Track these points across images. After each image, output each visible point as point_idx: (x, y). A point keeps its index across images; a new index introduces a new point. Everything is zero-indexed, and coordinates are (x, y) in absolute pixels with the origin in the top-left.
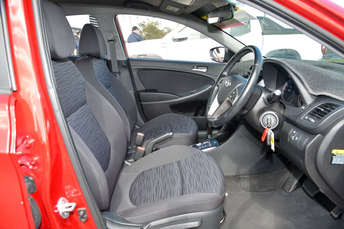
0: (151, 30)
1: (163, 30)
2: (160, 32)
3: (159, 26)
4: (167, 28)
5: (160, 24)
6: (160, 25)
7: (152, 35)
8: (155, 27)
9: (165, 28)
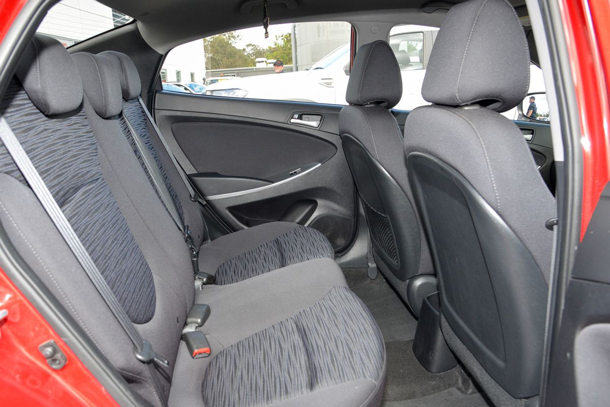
0: (219, 48)
1: (244, 50)
2: (239, 53)
3: (236, 41)
4: (253, 46)
5: (238, 36)
6: (238, 39)
7: (221, 60)
8: (227, 43)
9: (248, 46)
